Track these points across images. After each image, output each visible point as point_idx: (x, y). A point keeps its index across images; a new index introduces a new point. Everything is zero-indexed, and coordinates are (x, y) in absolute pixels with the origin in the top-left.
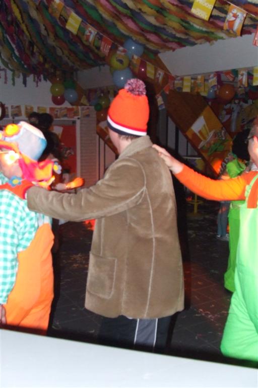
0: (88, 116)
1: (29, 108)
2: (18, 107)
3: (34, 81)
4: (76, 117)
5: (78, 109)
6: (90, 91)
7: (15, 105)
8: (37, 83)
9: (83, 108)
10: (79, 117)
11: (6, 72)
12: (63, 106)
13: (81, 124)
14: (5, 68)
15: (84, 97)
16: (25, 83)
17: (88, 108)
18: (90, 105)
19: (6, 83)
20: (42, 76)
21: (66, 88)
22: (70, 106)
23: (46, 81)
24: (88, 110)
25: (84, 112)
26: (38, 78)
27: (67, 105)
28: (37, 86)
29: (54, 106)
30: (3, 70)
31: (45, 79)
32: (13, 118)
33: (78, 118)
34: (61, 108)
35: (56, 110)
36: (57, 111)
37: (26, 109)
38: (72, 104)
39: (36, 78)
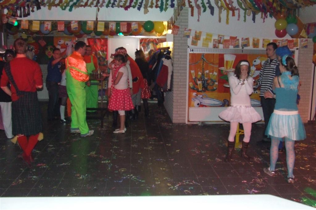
0: (306, 47)
1: (256, 40)
2: (247, 39)
3: (262, 17)
4: (296, 48)
5: (298, 41)
6: (310, 25)
7: (245, 37)
8: (264, 18)
9: (302, 40)
10: (298, 47)
11: (239, 11)
12: (284, 38)
13: (299, 53)
14: (239, 8)
15: (303, 30)
16: (254, 19)
17: (307, 40)
18: (308, 38)
19: (238, 20)
20: (268, 14)
21: (288, 23)
22: (290, 39)
23: (272, 17)
24: (306, 42)
25: (302, 43)
26: (265, 15)
27: (288, 37)
28: (264, 22)
29: (277, 38)
30: (238, 9)
31: (271, 16)
32: (243, 48)
33: (297, 49)
34: (283, 40)
35: (278, 41)
36: (279, 43)
37: (254, 40)
38: (292, 37)
39: (263, 15)
